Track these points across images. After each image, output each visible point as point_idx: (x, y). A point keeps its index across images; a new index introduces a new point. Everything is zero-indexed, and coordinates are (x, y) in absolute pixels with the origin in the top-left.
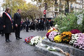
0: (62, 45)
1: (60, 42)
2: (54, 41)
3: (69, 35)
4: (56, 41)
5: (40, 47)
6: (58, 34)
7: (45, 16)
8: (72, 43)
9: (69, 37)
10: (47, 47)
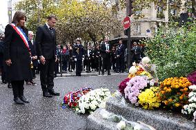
0: (161, 117)
1: (155, 109)
2: (140, 106)
3: (181, 87)
4: (144, 104)
5: (99, 122)
6: (152, 83)
7: (127, 32)
8: (190, 111)
9: (182, 93)
10: (117, 121)
